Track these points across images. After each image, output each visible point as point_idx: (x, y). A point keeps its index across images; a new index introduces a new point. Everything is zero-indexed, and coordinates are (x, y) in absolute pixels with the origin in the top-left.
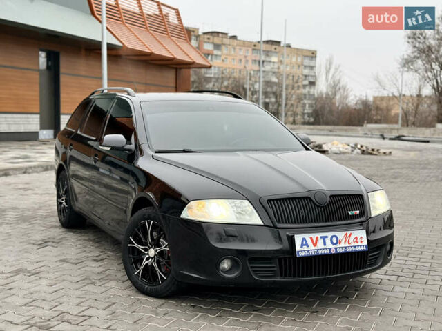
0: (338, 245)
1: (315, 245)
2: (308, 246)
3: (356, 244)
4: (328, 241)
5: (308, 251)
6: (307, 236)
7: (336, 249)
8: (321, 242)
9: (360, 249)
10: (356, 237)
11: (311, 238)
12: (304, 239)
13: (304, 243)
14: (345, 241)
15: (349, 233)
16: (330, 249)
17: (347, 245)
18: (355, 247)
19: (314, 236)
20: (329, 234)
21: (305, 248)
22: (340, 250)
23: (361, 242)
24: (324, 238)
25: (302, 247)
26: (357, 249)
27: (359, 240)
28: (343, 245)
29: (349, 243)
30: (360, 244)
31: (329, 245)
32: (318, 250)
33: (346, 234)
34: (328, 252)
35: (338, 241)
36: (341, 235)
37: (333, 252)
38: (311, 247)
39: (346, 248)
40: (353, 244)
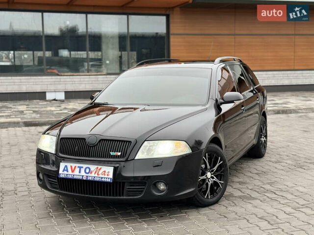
0: (89, 175)
1: (73, 171)
2: (67, 171)
3: (103, 176)
4: (83, 170)
5: (67, 175)
6: (69, 165)
7: (87, 177)
8: (77, 170)
9: (105, 180)
10: (105, 171)
11: (71, 167)
12: (66, 166)
13: (66, 169)
14: (95, 173)
15: (99, 167)
16: (83, 176)
17: (96, 175)
18: (102, 178)
19: (73, 165)
20: (85, 166)
21: (65, 172)
22: (90, 178)
23: (108, 175)
24: (80, 168)
25: (63, 171)
26: (103, 179)
27: (106, 174)
28: (93, 175)
29: (98, 174)
30: (106, 176)
31: (83, 173)
32: (74, 175)
33: (97, 168)
34: (81, 178)
35: (90, 172)
36: (93, 167)
37: (84, 179)
38: (70, 172)
39: (95, 177)
40: (101, 176)
